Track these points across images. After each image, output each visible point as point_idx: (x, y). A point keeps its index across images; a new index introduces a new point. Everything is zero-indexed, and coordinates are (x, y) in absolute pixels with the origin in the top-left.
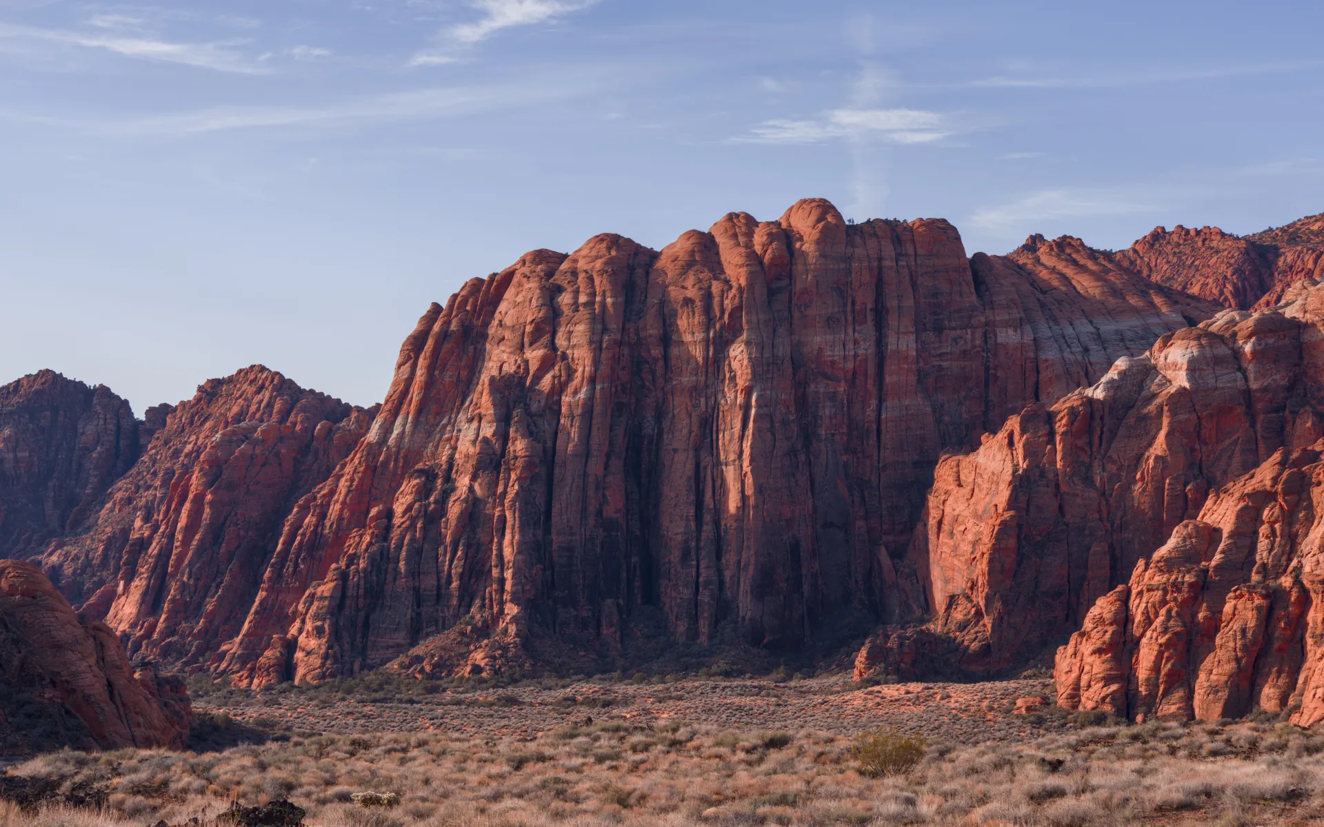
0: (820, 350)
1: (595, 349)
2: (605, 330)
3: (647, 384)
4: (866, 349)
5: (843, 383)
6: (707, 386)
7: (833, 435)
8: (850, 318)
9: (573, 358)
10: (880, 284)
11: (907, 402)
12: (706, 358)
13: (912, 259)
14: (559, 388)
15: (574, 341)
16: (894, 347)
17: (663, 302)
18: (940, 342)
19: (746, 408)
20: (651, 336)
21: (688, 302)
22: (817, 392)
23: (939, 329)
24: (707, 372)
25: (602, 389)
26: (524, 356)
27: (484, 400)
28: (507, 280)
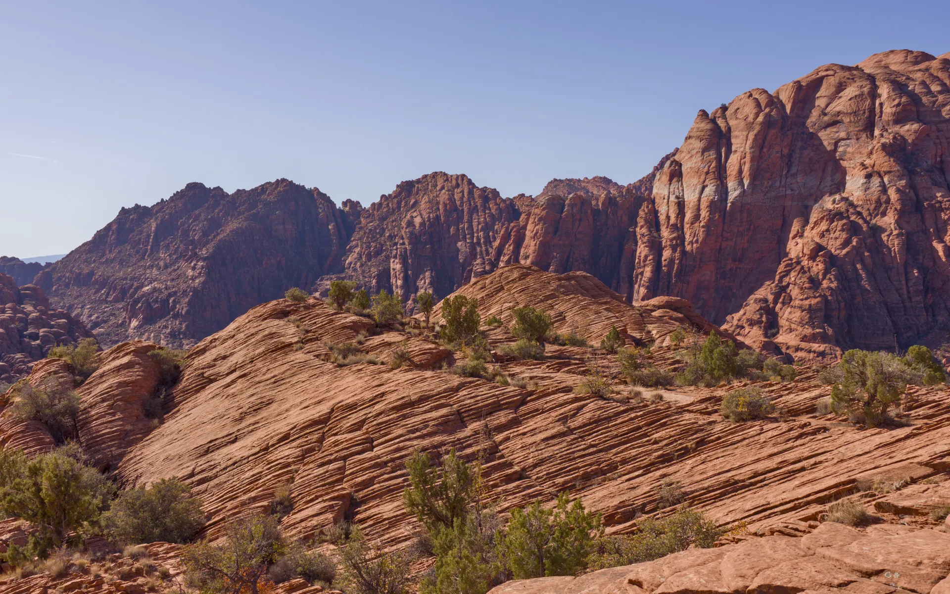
26: (890, 131)
27: (880, 160)
28: (816, 84)
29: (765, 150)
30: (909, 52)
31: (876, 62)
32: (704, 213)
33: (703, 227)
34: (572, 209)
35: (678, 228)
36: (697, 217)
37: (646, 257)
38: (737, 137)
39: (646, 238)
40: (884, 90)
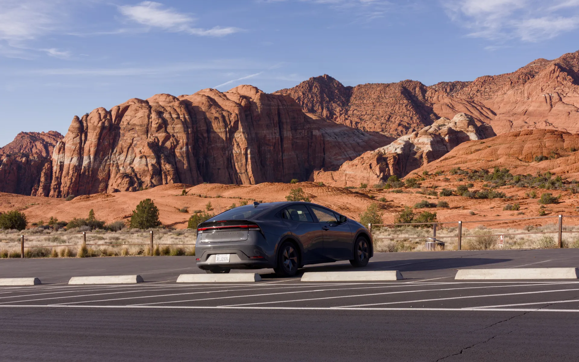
0: (265, 135)
1: (186, 134)
2: (188, 127)
3: (200, 146)
4: (278, 136)
5: (272, 147)
6: (228, 147)
7: (270, 164)
8: (273, 125)
9: (177, 137)
10: (279, 114)
11: (290, 154)
12: (226, 137)
13: (286, 106)
14: (174, 147)
15: (176, 131)
16: (286, 135)
17: (206, 118)
18: (296, 134)
19: (246, 154)
20: (203, 129)
21: (216, 118)
22: (265, 150)
23: (296, 130)
24: (227, 143)
25: (191, 147)
26: (154, 135)
27: (147, 151)
28: (126, 108)
29: (101, 141)
30: (169, 95)
31: (154, 99)
32: (71, 172)
33: (69, 179)
34: (5, 167)
35: (59, 179)
36: (68, 173)
37: (41, 194)
38: (89, 133)
39: (43, 184)
40: (153, 115)
